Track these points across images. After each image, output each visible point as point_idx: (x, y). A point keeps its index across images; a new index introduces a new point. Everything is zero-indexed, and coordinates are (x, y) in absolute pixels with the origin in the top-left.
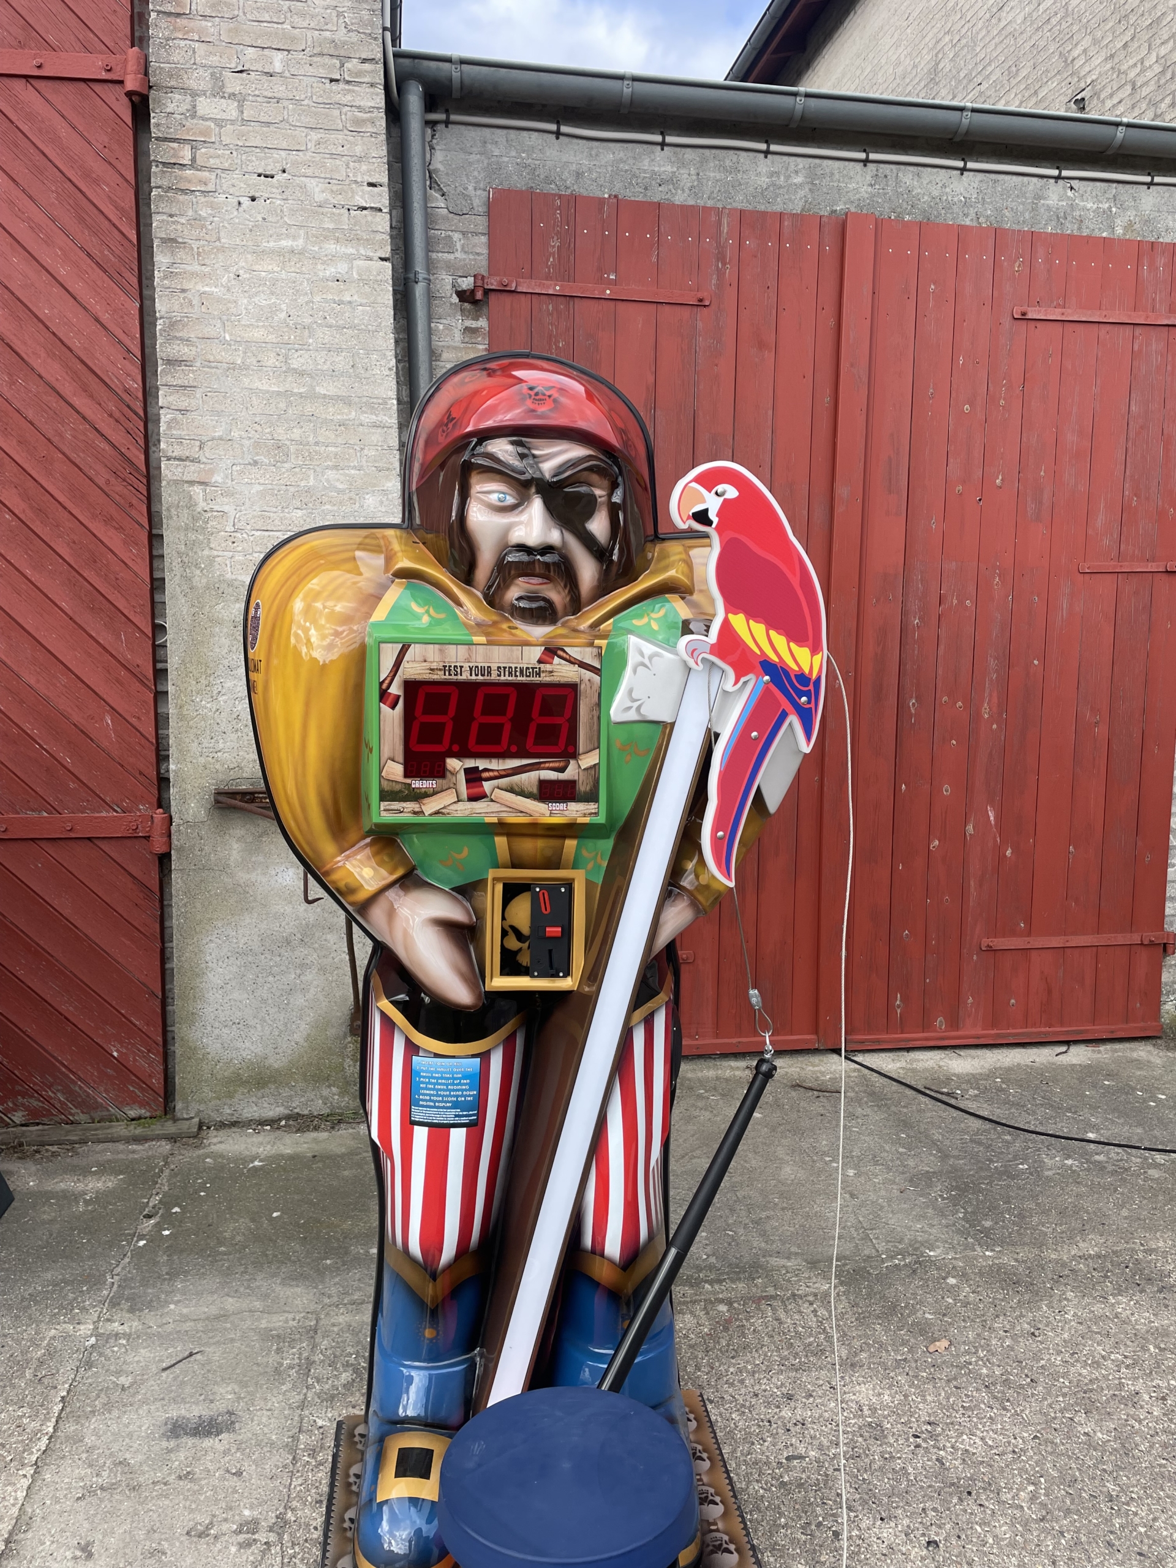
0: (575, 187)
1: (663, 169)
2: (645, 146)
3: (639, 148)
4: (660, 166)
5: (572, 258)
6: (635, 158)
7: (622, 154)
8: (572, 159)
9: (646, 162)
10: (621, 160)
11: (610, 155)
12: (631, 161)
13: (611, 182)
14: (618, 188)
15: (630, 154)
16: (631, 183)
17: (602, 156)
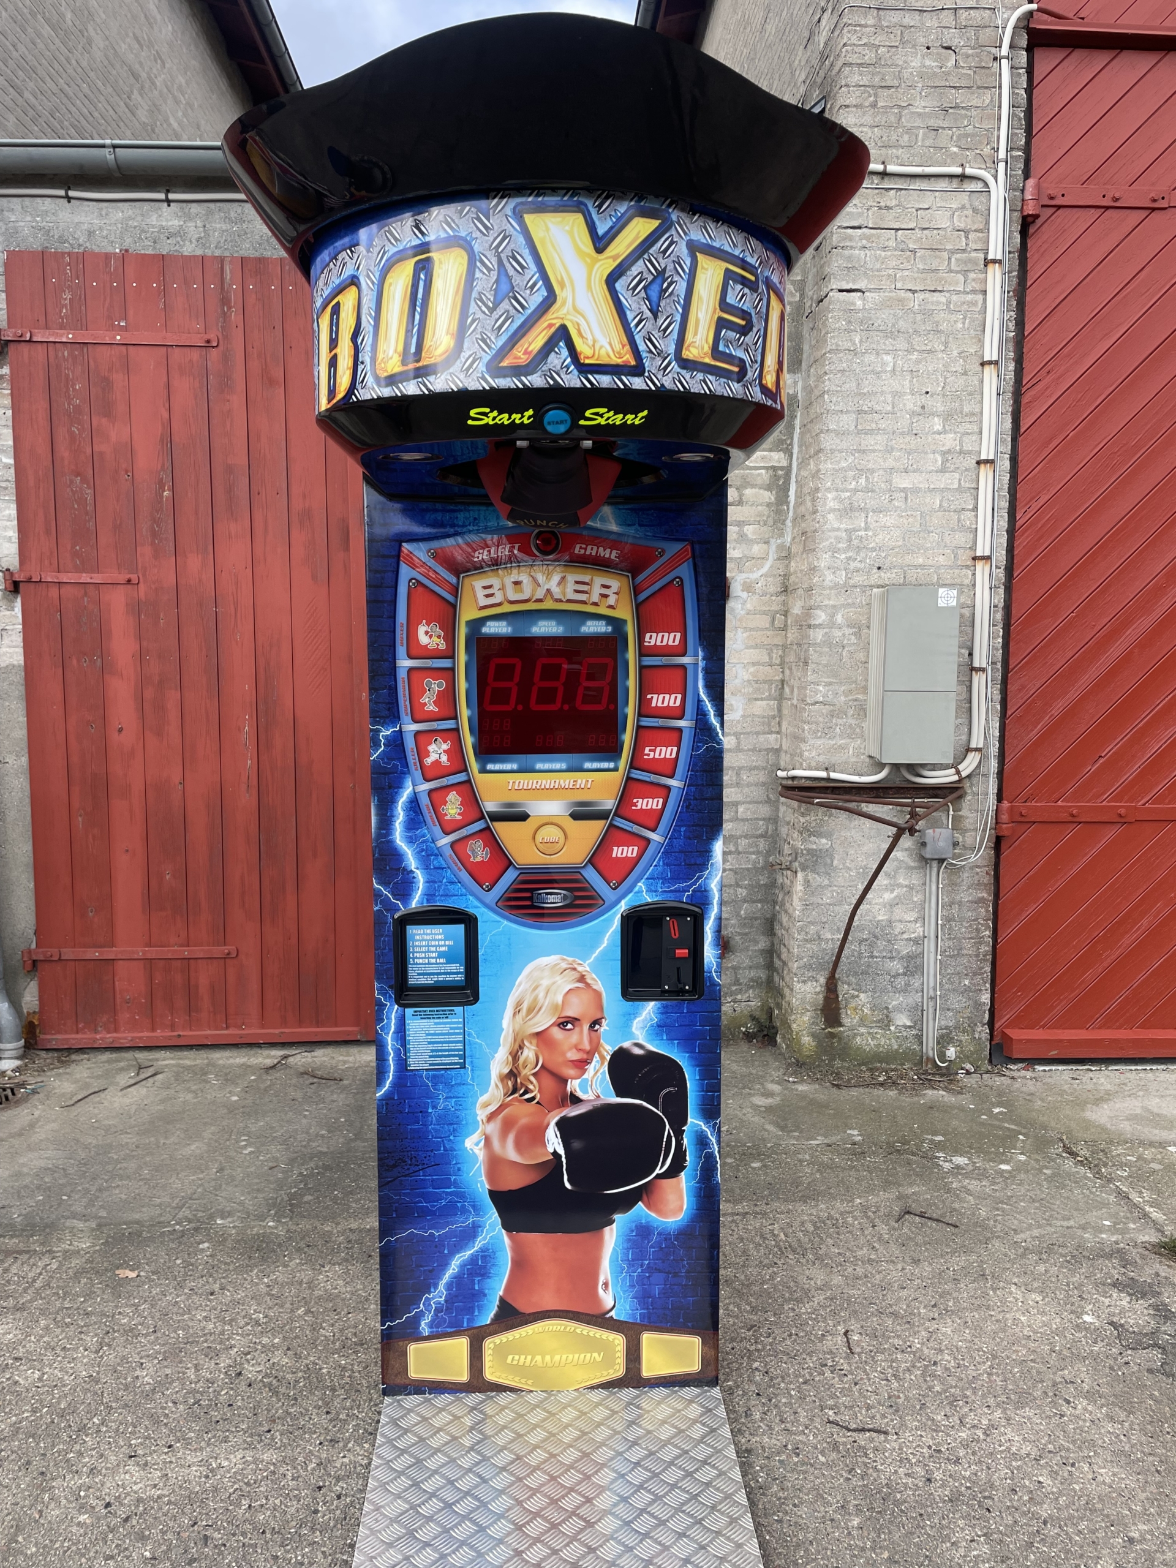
0: (88, 244)
1: (170, 223)
2: (152, 204)
3: (146, 206)
4: (167, 220)
5: (83, 308)
6: (142, 215)
7: (130, 212)
8: (83, 219)
9: (154, 217)
10: (130, 218)
11: (120, 214)
12: (139, 218)
13: (122, 238)
14: (128, 242)
15: (138, 212)
16: (140, 238)
17: (111, 215)
